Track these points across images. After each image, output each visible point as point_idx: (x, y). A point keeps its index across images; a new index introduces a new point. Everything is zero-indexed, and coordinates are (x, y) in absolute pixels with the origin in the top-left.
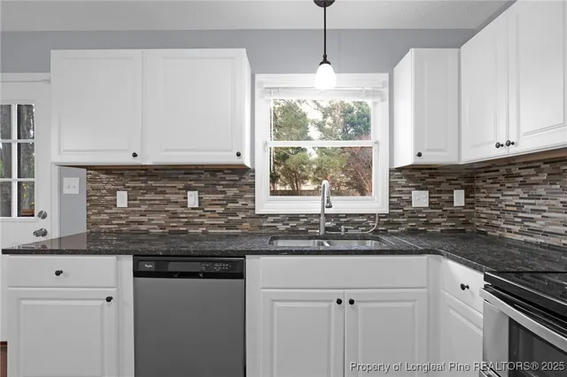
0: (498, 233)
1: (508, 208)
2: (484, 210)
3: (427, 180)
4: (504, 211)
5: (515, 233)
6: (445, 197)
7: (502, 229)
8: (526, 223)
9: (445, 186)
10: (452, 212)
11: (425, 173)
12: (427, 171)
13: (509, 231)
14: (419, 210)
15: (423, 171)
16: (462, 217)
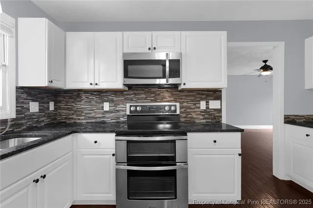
0: (73, 121)
1: (78, 110)
2: (64, 111)
3: (38, 96)
4: (76, 111)
5: (82, 120)
6: (46, 105)
7: (75, 119)
8: (87, 115)
9: (46, 100)
10: (49, 114)
11: (37, 92)
12: (38, 90)
13: (79, 119)
14: (33, 114)
15: (36, 90)
16: (53, 116)
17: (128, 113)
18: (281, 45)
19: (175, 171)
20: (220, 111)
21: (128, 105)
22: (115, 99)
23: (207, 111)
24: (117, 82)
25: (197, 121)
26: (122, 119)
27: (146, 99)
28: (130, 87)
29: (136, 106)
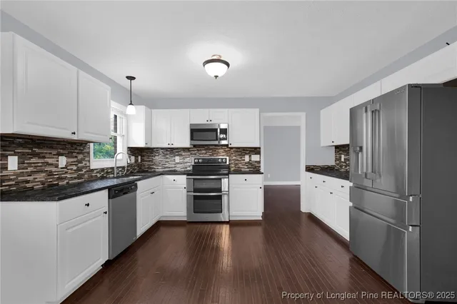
0: (153, 170)
1: (157, 162)
2: (146, 163)
3: (134, 152)
4: (155, 163)
7: (155, 168)
8: (163, 166)
9: (138, 155)
10: (138, 164)
16: (140, 166)
17: (193, 164)
18: (303, 115)
19: (221, 196)
20: (259, 162)
21: (193, 159)
22: (183, 154)
23: (250, 163)
24: (186, 143)
25: (243, 170)
26: (189, 169)
27: (206, 154)
28: (195, 146)
29: (199, 159)
